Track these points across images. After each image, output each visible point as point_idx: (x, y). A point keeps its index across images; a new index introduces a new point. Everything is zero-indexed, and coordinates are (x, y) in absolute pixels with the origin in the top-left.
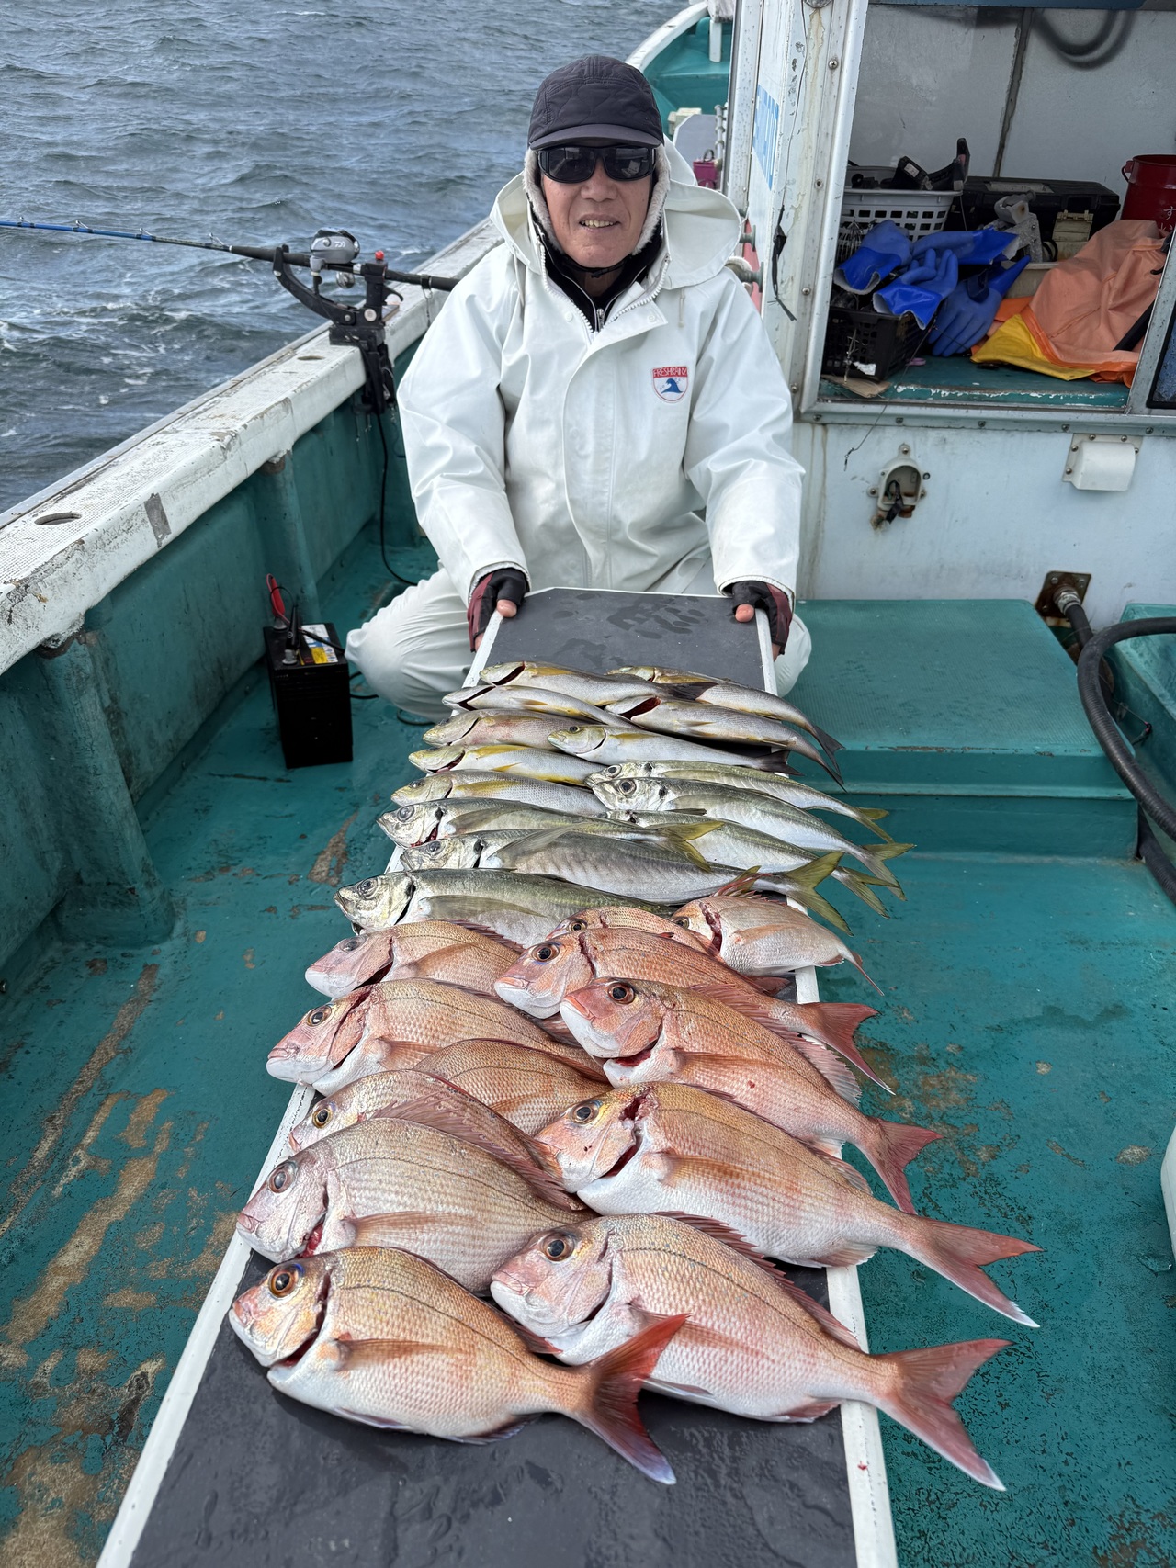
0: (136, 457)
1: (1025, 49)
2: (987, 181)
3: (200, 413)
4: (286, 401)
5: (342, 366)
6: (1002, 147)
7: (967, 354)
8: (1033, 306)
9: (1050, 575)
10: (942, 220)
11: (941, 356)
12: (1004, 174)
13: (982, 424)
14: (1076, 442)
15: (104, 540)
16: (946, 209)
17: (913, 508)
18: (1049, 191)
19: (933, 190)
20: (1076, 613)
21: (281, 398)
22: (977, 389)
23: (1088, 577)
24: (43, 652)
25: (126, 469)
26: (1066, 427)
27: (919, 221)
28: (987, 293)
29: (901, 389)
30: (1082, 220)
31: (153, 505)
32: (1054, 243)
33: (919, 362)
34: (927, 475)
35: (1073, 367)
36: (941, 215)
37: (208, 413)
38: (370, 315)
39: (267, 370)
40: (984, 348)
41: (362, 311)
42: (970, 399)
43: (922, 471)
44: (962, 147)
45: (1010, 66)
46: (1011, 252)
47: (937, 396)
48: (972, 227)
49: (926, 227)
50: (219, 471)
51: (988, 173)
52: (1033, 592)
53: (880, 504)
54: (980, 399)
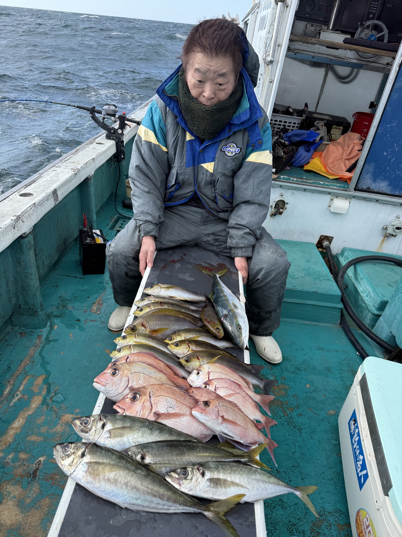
0: (48, 175)
1: (327, 75)
2: (313, 113)
3: (66, 160)
4: (93, 159)
5: (109, 148)
6: (318, 103)
7: (303, 167)
8: (323, 155)
9: (321, 236)
10: (299, 125)
11: (295, 166)
12: (317, 111)
13: (305, 190)
14: (332, 198)
15: (41, 203)
16: (300, 122)
17: (282, 212)
18: (331, 119)
19: (297, 116)
20: (328, 248)
21: (92, 158)
22: (305, 179)
23: (333, 238)
24: (21, 237)
25: (45, 179)
26: (329, 193)
27: (292, 125)
28: (310, 150)
29: (282, 177)
30: (340, 129)
31: (55, 192)
32: (331, 135)
33: (288, 168)
34: (287, 203)
35: (333, 175)
36: (298, 124)
37: (69, 161)
38: (120, 131)
39: (86, 146)
40: (307, 166)
41: (117, 130)
42: (302, 182)
43: (286, 202)
44: (306, 105)
45: (322, 80)
46: (318, 139)
47: (293, 180)
48: (308, 129)
49: (293, 127)
50: (73, 181)
51: (314, 111)
52: (316, 241)
53: (273, 210)
54: (305, 182)
